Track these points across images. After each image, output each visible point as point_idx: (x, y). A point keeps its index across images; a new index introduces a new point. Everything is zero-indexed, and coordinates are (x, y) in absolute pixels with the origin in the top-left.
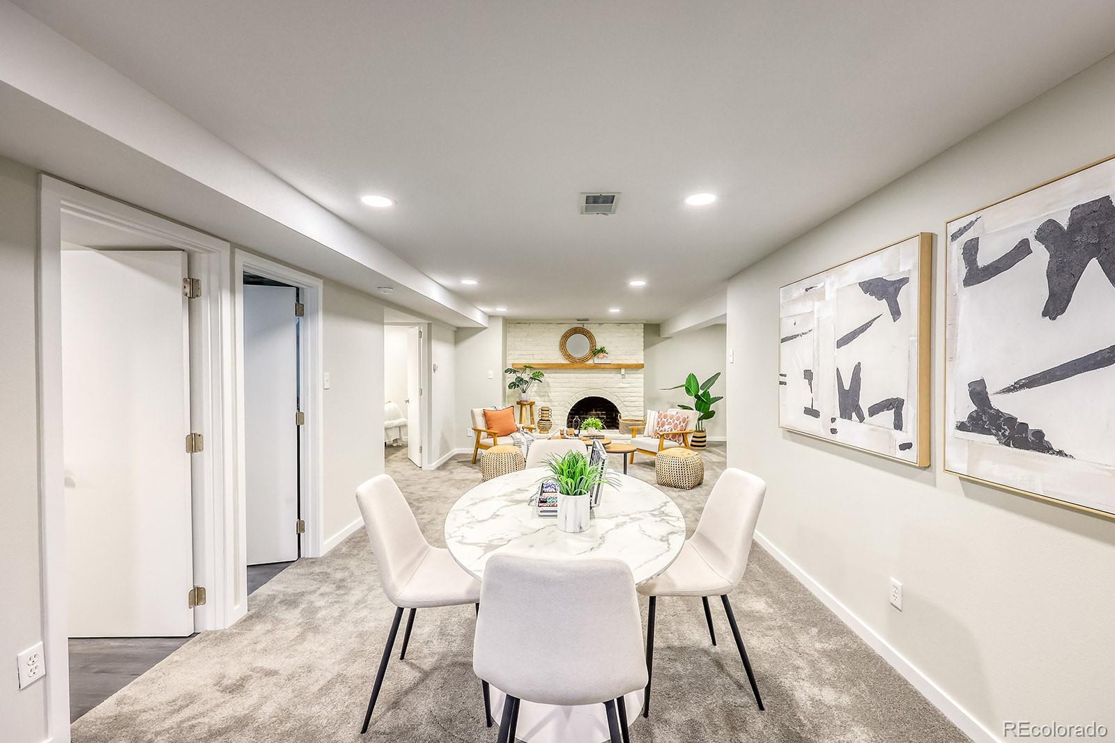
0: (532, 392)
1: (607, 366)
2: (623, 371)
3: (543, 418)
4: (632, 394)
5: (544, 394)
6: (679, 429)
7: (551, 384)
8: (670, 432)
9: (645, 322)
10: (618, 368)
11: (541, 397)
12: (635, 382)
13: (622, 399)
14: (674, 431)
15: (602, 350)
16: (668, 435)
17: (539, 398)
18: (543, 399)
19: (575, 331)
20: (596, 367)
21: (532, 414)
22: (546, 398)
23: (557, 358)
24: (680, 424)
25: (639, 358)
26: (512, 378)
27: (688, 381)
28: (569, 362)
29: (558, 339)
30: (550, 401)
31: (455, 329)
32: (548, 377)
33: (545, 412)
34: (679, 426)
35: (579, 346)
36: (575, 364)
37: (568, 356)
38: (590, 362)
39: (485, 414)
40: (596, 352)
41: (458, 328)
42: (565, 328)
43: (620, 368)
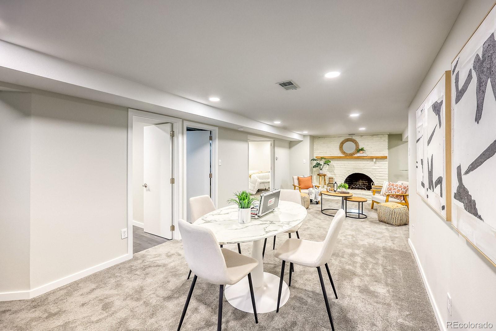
0: (325, 170)
1: (365, 158)
2: (374, 160)
3: (330, 182)
4: (381, 173)
5: (331, 171)
6: (400, 192)
7: (335, 166)
9: (388, 134)
10: (371, 158)
11: (330, 172)
12: (384, 165)
13: (375, 175)
14: (397, 194)
15: (362, 150)
16: (393, 195)
17: (329, 173)
19: (347, 140)
20: (359, 158)
21: (325, 180)
22: (333, 173)
23: (339, 154)
24: (401, 190)
25: (385, 153)
26: (315, 163)
28: (344, 156)
29: (338, 145)
30: (335, 174)
32: (333, 163)
33: (331, 180)
34: (401, 191)
35: (350, 147)
36: (348, 156)
37: (344, 153)
38: (356, 155)
39: (298, 179)
40: (359, 150)
41: (291, 141)
42: (342, 139)
43: (373, 159)
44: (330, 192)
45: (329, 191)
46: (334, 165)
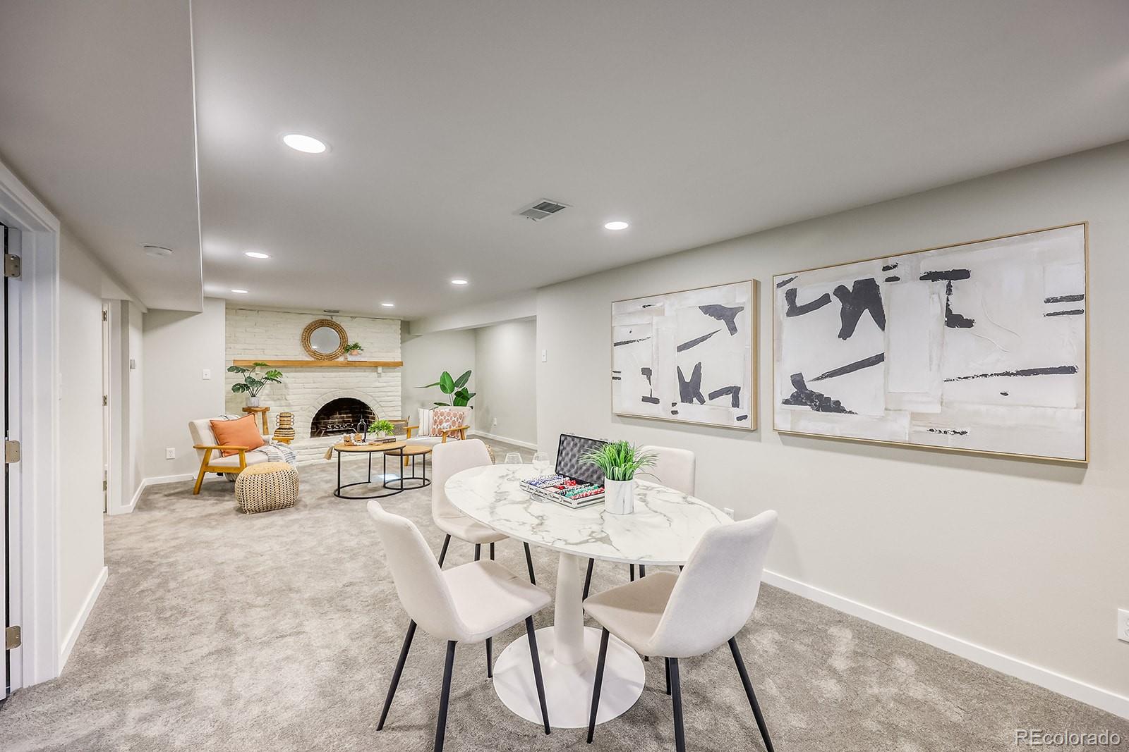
1: (363, 364)
2: (380, 369)
3: (284, 427)
4: (389, 394)
5: (279, 397)
7: (289, 385)
8: (449, 429)
9: (402, 319)
10: (375, 366)
12: (392, 379)
13: (378, 399)
14: (453, 428)
15: (356, 346)
16: (447, 432)
17: (272, 402)
18: (278, 403)
19: (322, 323)
20: (349, 365)
21: (265, 423)
22: (283, 403)
23: (299, 354)
25: (395, 356)
27: (443, 379)
28: (313, 359)
29: (298, 331)
30: (289, 405)
31: (145, 311)
32: (288, 377)
33: (286, 419)
35: (325, 341)
36: (320, 361)
37: (314, 353)
38: (341, 359)
39: (213, 427)
40: (347, 349)
42: (308, 320)
43: (376, 367)
44: (358, 444)
45: (355, 443)
46: (287, 382)
